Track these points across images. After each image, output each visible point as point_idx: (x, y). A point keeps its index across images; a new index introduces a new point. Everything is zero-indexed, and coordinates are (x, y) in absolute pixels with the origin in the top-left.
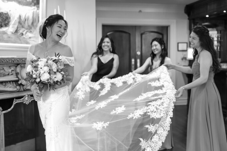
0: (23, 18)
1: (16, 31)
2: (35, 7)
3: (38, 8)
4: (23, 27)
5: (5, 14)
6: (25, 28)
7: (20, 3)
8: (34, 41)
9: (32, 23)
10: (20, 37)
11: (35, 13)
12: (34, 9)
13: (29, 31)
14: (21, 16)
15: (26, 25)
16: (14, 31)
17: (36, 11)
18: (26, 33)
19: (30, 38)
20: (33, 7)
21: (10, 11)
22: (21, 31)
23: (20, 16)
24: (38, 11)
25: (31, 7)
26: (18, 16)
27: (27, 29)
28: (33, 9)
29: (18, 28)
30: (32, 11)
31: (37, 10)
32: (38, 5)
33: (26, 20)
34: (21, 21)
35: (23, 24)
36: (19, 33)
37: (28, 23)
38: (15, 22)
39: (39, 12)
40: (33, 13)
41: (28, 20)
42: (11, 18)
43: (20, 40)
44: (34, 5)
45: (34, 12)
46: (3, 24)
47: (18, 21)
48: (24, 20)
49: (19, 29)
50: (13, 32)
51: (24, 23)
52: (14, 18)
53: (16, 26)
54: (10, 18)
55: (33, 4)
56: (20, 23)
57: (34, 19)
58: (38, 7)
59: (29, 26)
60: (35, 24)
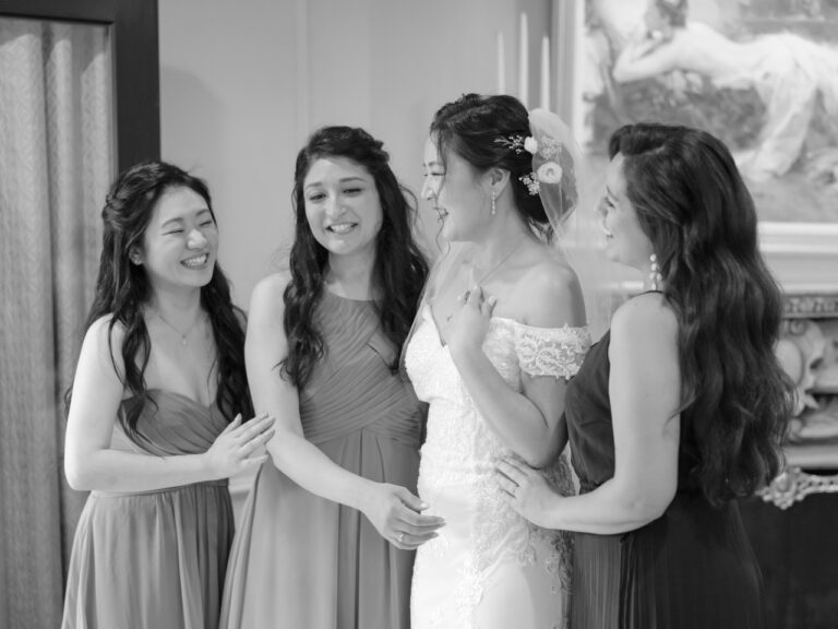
1: (798, 166)
4: (833, 145)
5: (742, 92)
10: (817, 190)
16: (787, 166)
21: (766, 76)
22: (822, 165)
26: (804, 94)
29: (804, 149)
34: (825, 118)
36: (813, 175)
38: (791, 124)
42: (773, 108)
43: (817, 206)
47: (808, 116)
50: (781, 172)
53: (795, 144)
54: (764, 109)
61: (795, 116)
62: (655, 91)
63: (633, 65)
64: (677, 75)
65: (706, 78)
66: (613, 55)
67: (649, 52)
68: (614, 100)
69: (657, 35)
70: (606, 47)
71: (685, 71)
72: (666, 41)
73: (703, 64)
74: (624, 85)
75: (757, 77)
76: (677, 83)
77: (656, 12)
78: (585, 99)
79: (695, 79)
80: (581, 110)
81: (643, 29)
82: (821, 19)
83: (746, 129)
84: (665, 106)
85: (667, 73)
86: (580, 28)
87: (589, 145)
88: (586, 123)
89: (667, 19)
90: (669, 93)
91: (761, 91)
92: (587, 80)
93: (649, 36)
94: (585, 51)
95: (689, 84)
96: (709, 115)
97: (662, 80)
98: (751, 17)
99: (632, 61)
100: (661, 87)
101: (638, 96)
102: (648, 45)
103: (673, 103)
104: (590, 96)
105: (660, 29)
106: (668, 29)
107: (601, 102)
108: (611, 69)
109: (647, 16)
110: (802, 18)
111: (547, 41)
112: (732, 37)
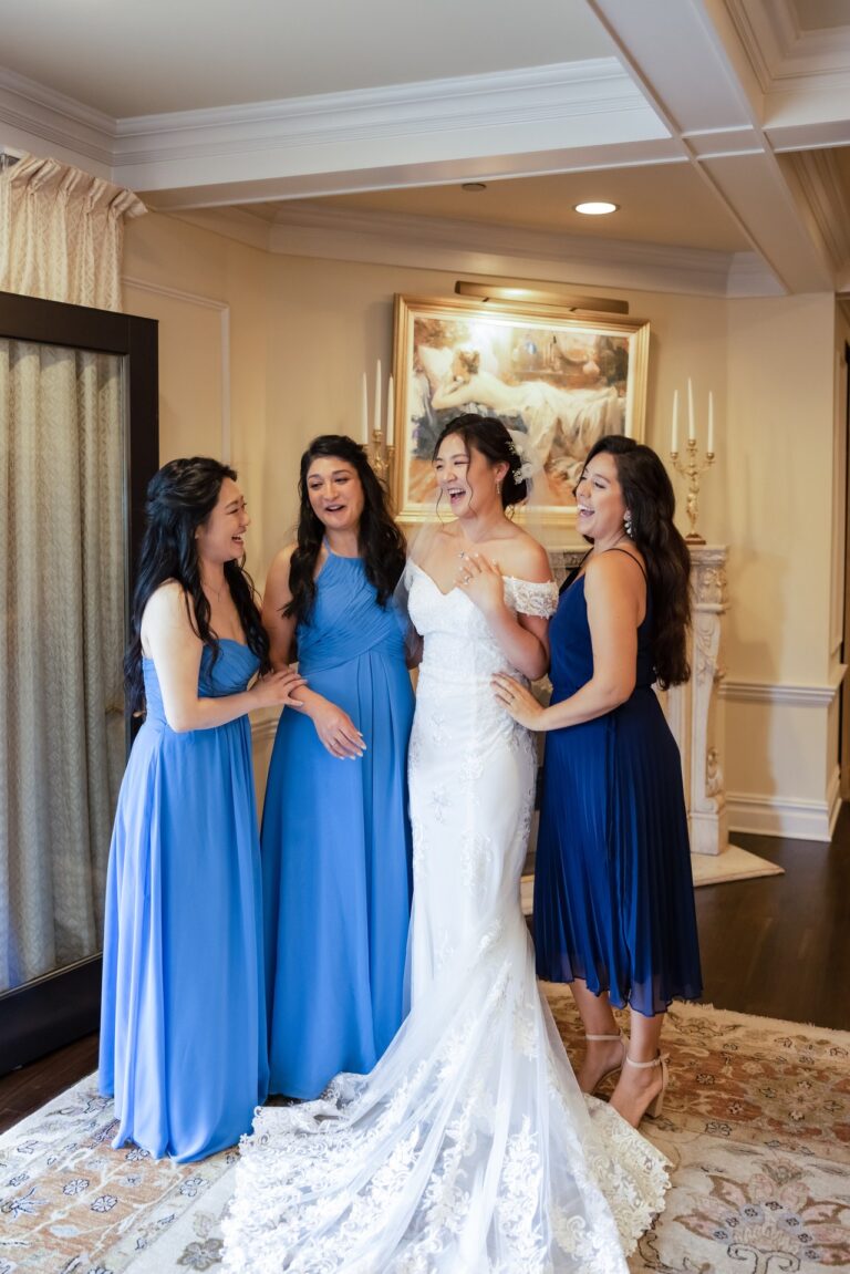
0: (568, 428)
2: (613, 390)
3: (622, 392)
4: (567, 454)
5: (512, 419)
6: (574, 457)
7: (558, 381)
10: (558, 483)
11: (609, 407)
12: (608, 395)
14: (563, 420)
15: (578, 448)
17: (615, 402)
20: (605, 390)
21: (527, 408)
22: (561, 467)
23: (559, 422)
24: (620, 400)
25: (597, 389)
26: (550, 422)
28: (603, 397)
29: (550, 457)
30: (601, 402)
31: (619, 396)
32: (621, 383)
33: (577, 432)
34: (563, 437)
35: (568, 444)
36: (555, 474)
37: (584, 442)
38: (542, 441)
39: (623, 404)
40: (604, 409)
41: (584, 431)
42: (531, 430)
44: (609, 384)
45: (606, 405)
47: (552, 436)
48: (574, 433)
49: (553, 461)
51: (573, 442)
52: (538, 428)
53: (545, 453)
55: (604, 380)
56: (558, 442)
57: (607, 426)
58: (622, 389)
61: (545, 435)
63: (446, 399)
64: (472, 406)
65: (490, 409)
66: (432, 392)
67: (455, 390)
68: (432, 421)
69: (460, 378)
70: (426, 385)
71: (477, 404)
72: (465, 383)
73: (487, 399)
74: (438, 411)
75: (522, 409)
76: (472, 410)
77: (459, 362)
78: (413, 420)
79: (483, 409)
80: (410, 428)
81: (450, 374)
82: (561, 372)
85: (466, 403)
86: (411, 372)
87: (415, 451)
88: (413, 436)
89: (466, 368)
91: (524, 418)
92: (415, 408)
93: (454, 379)
94: (414, 387)
95: (479, 412)
97: (462, 409)
98: (519, 370)
99: (444, 395)
101: (446, 419)
102: (454, 385)
104: (416, 419)
105: (461, 375)
106: (467, 374)
107: (423, 422)
108: (430, 400)
109: (453, 365)
110: (549, 371)
111: (391, 379)
112: (507, 382)
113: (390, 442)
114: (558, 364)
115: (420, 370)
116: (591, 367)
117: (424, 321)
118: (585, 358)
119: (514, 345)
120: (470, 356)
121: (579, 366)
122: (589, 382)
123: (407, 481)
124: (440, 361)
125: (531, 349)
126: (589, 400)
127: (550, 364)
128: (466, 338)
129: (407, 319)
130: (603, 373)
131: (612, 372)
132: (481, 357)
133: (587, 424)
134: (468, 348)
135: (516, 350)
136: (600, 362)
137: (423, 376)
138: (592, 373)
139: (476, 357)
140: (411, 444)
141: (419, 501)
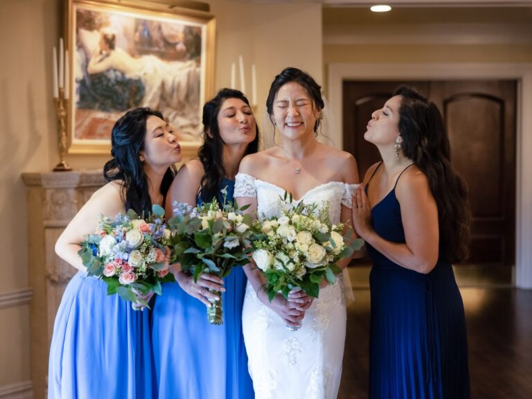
0: (168, 87)
2: (193, 63)
4: (168, 105)
6: (172, 108)
7: (163, 56)
8: (189, 133)
9: (187, 97)
11: (191, 74)
12: (191, 66)
13: (180, 113)
14: (165, 82)
15: (175, 101)
17: (195, 71)
18: (174, 118)
19: (182, 127)
20: (189, 63)
21: (145, 74)
23: (163, 85)
24: (198, 70)
25: (185, 61)
26: (157, 84)
27: (176, 109)
28: (188, 67)
30: (186, 71)
31: (197, 67)
32: (198, 58)
33: (174, 91)
34: (165, 94)
35: (168, 99)
37: (178, 97)
38: (154, 97)
39: (199, 72)
40: (189, 75)
41: (178, 90)
42: (147, 89)
44: (191, 58)
45: (190, 72)
46: (131, 102)
47: (159, 93)
48: (171, 91)
51: (171, 96)
52: (151, 88)
53: (155, 105)
55: (188, 55)
56: (163, 97)
57: (190, 87)
58: (198, 62)
59: (180, 103)
60: (192, 98)
61: (155, 93)
62: (103, 79)
63: (96, 66)
64: (112, 72)
65: (123, 74)
66: (87, 61)
67: (101, 60)
69: (104, 52)
70: (84, 57)
71: (115, 70)
72: (108, 55)
73: (121, 67)
74: (92, 75)
75: (141, 74)
76: (112, 75)
77: (104, 42)
78: (77, 81)
79: (119, 74)
80: (75, 86)
81: (98, 49)
82: (163, 50)
83: (138, 98)
84: (107, 86)
85: (108, 70)
86: (75, 47)
87: (78, 103)
88: (77, 93)
89: (107, 46)
90: (109, 80)
91: (143, 80)
93: (101, 53)
95: (116, 76)
96: (124, 91)
97: (106, 74)
98: (139, 47)
99: (95, 64)
100: (106, 77)
101: (97, 81)
102: (100, 57)
103: (110, 85)
104: (78, 80)
105: (106, 50)
106: (108, 50)
108: (86, 67)
109: (100, 43)
110: (156, 49)
111: (67, 53)
112: (133, 55)
113: (67, 96)
114: (162, 44)
115: (81, 46)
116: (181, 47)
117: (81, 11)
118: (177, 40)
119: (136, 30)
120: (110, 37)
121: (174, 45)
122: (179, 57)
123: (74, 124)
124: (92, 40)
125: (146, 33)
126: (180, 69)
127: (157, 44)
128: (107, 24)
129: (73, 9)
130: (188, 50)
131: (193, 50)
132: (117, 38)
133: (179, 85)
134: (109, 31)
135: (138, 34)
136: (186, 43)
137: (82, 50)
138: (182, 51)
139: (114, 37)
140: (76, 98)
141: (81, 138)
